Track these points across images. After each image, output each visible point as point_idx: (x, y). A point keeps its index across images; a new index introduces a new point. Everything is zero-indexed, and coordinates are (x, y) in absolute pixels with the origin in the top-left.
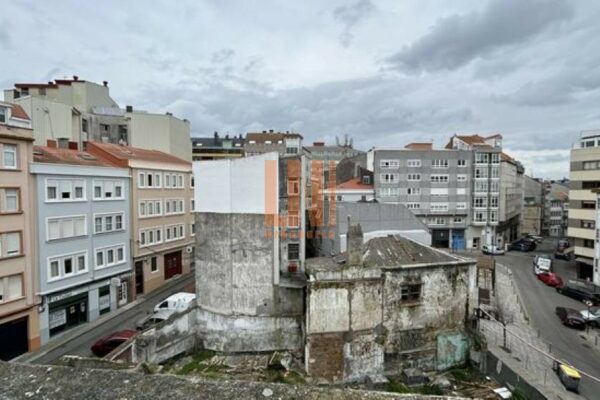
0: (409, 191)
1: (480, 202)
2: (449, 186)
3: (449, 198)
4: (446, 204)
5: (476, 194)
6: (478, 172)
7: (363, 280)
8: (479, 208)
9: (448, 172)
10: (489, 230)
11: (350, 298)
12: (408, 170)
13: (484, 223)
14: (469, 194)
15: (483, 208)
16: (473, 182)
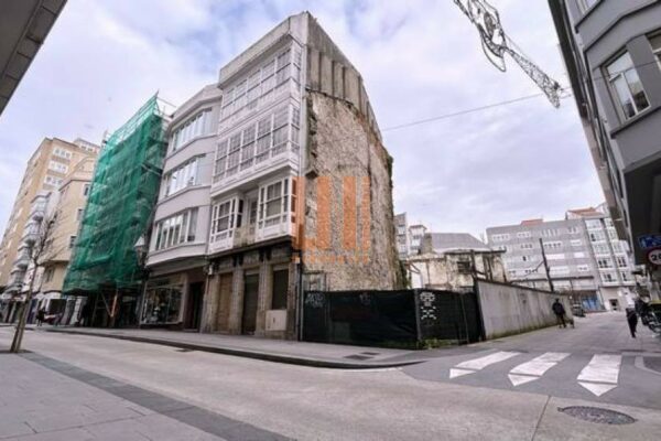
0: (524, 259)
1: (604, 263)
2: (564, 251)
3: (566, 262)
4: (566, 267)
5: (597, 256)
6: (592, 236)
7: (434, 259)
8: (604, 269)
9: (560, 239)
10: (627, 290)
11: (428, 267)
12: (518, 241)
13: (616, 283)
14: (588, 256)
15: (609, 269)
16: (591, 246)
